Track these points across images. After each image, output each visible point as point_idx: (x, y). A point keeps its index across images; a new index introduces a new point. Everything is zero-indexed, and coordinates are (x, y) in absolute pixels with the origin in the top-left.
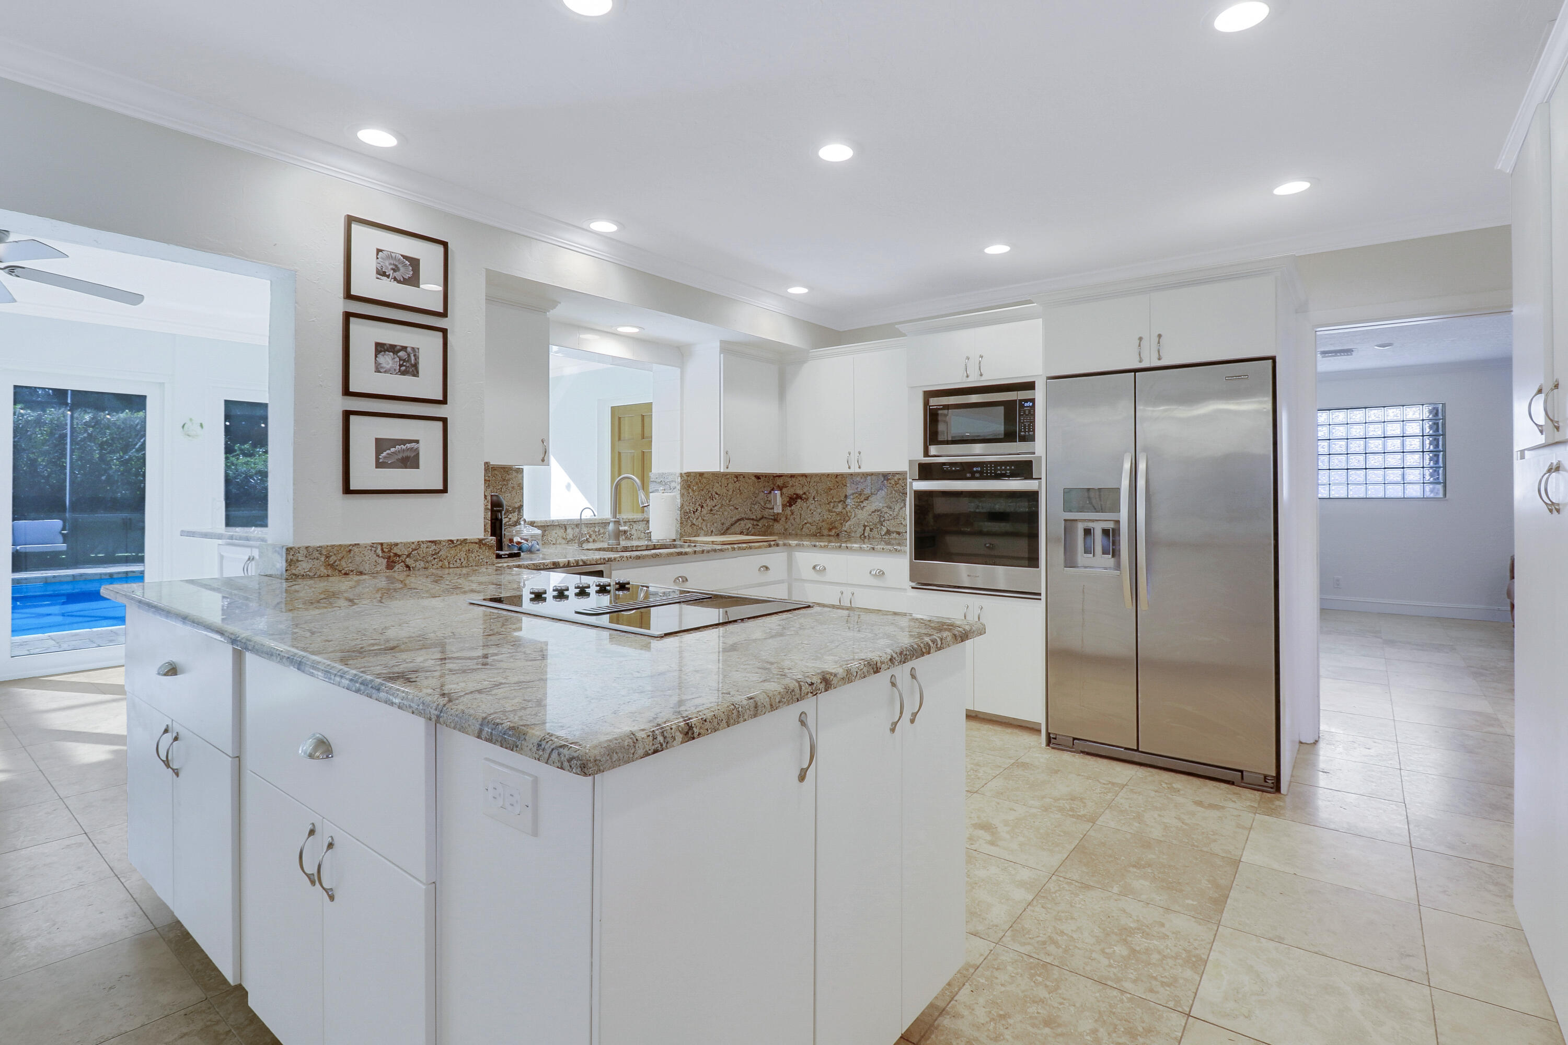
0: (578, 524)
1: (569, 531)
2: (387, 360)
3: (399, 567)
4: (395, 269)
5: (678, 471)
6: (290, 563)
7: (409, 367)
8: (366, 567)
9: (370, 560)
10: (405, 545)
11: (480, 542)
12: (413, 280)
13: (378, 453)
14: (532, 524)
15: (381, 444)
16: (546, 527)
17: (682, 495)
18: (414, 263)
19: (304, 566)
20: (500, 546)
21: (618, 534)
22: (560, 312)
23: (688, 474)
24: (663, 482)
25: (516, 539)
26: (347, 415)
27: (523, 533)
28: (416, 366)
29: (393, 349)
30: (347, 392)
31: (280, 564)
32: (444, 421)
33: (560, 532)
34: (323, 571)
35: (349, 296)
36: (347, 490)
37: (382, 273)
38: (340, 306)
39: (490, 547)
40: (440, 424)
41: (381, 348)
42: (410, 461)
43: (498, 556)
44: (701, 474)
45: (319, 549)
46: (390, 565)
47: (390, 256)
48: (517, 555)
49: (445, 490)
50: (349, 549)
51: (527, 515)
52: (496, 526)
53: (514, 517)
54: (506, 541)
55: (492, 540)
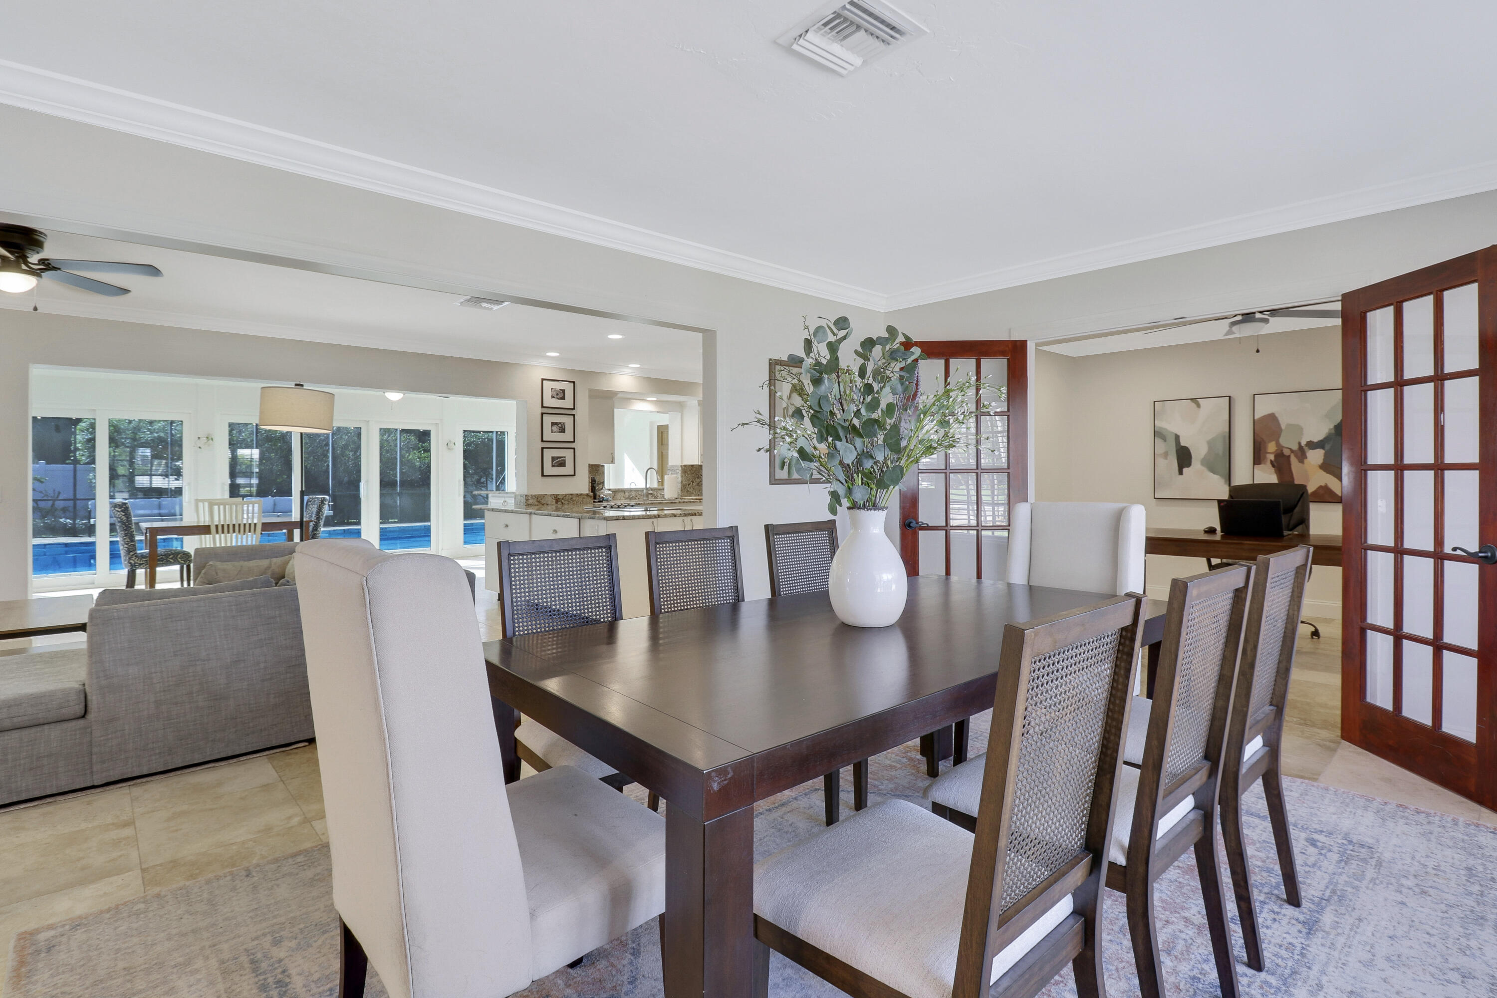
0: (630, 490)
1: (627, 493)
2: (555, 428)
3: (559, 503)
4: (557, 395)
5: (679, 464)
6: (527, 500)
7: (563, 430)
8: (549, 503)
9: (551, 501)
10: (562, 495)
11: (587, 495)
12: (563, 398)
13: (552, 462)
14: (609, 490)
15: (553, 459)
16: (615, 492)
17: (682, 476)
18: (563, 391)
19: (531, 501)
20: (595, 498)
21: (647, 495)
22: (619, 395)
23: (685, 466)
24: (673, 469)
25: (602, 496)
26: (543, 449)
27: (605, 493)
28: (564, 429)
29: (557, 424)
30: (542, 441)
31: (523, 500)
32: (574, 449)
33: (622, 494)
34: (536, 503)
35: (542, 406)
36: (543, 475)
37: (553, 397)
38: (539, 410)
39: (591, 497)
40: (573, 450)
41: (553, 424)
42: (562, 464)
43: (594, 502)
44: (692, 466)
45: (535, 496)
46: (557, 502)
47: (555, 390)
48: (602, 501)
49: (574, 475)
50: (544, 496)
51: (606, 486)
52: (593, 489)
53: (601, 486)
54: (597, 497)
55: (592, 494)
